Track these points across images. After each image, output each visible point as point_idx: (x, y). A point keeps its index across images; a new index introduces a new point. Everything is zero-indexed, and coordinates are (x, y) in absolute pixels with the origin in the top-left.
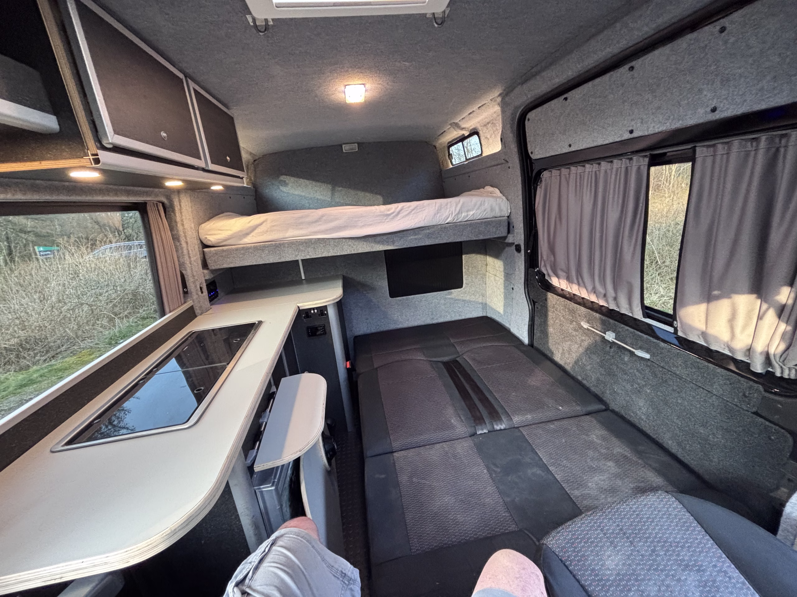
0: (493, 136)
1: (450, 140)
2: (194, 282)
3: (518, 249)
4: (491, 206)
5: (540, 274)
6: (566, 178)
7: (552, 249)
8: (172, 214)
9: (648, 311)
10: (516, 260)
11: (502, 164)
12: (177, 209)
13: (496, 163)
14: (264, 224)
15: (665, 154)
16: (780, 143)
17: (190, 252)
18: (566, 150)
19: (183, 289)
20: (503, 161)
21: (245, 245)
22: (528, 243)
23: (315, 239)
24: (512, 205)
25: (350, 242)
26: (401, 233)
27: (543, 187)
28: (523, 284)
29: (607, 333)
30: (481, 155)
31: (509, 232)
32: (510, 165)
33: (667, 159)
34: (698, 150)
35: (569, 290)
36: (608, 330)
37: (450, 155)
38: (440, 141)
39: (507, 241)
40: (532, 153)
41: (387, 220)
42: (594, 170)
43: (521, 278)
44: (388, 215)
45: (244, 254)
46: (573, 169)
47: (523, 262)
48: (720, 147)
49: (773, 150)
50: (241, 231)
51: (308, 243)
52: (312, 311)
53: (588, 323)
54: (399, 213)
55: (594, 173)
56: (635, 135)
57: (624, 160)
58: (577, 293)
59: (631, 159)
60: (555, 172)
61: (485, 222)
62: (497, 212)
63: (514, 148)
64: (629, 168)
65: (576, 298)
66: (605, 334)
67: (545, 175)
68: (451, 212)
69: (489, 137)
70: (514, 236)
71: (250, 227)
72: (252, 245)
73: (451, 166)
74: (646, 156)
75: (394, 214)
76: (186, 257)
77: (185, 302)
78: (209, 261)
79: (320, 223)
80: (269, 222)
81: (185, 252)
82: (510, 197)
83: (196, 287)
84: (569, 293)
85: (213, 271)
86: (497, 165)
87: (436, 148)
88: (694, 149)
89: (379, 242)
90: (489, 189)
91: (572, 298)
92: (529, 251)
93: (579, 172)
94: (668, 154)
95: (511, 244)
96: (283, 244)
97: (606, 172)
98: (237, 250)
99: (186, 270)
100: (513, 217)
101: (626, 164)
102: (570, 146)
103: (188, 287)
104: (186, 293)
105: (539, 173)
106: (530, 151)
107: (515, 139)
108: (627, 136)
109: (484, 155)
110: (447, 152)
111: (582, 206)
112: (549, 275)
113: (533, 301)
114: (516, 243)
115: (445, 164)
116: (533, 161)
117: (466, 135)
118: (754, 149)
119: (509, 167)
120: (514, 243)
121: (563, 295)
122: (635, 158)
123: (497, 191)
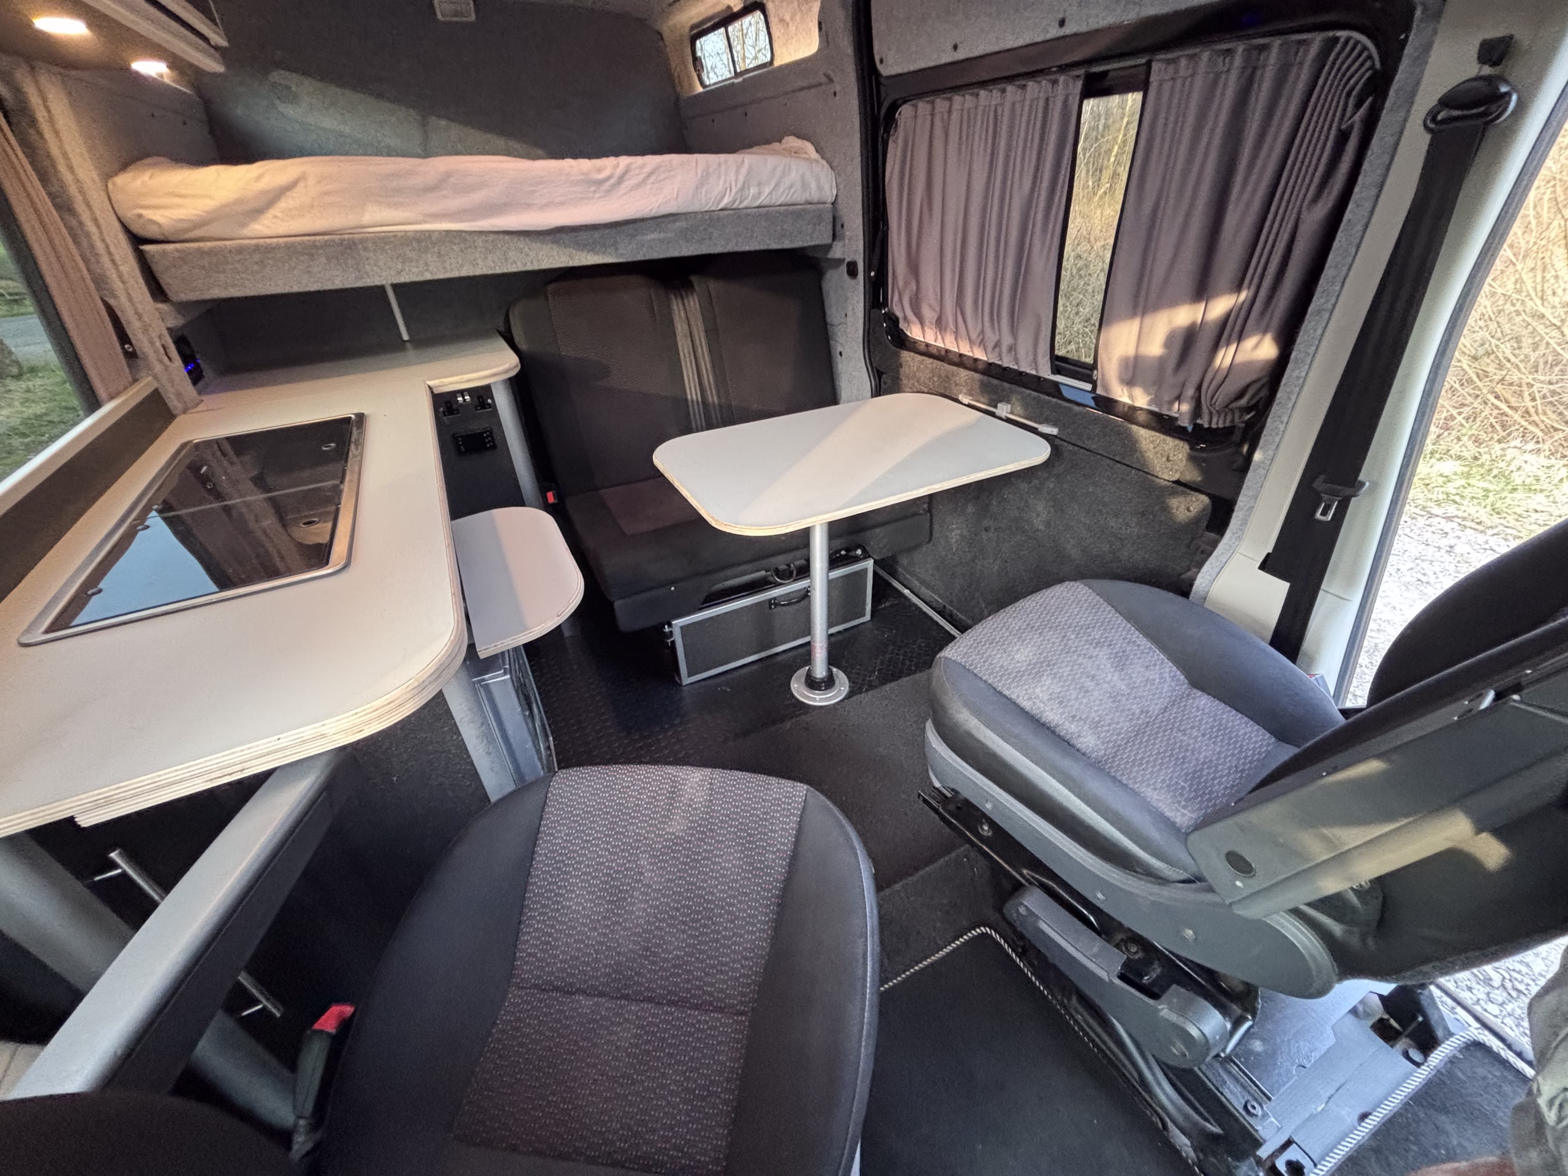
0: (798, 17)
1: (695, 20)
2: (145, 331)
3: (852, 271)
4: (803, 177)
5: (890, 319)
6: (943, 120)
7: (914, 268)
8: (32, 131)
9: (1060, 364)
10: (849, 294)
11: (820, 85)
12: (41, 115)
13: (805, 84)
14: (300, 187)
15: (1105, 74)
16: (1258, 60)
17: (112, 249)
18: (948, 57)
19: (122, 345)
20: (824, 80)
21: (262, 241)
22: (870, 259)
23: (440, 232)
24: (839, 180)
25: (522, 243)
26: (631, 226)
27: (900, 141)
28: (861, 340)
29: (999, 405)
30: (771, 62)
31: (834, 237)
32: (838, 88)
33: (1108, 82)
34: (1155, 66)
35: (940, 344)
36: (1001, 401)
37: (696, 61)
38: (671, 23)
39: (830, 255)
40: (881, 61)
41: (597, 195)
42: (993, 103)
43: (857, 330)
44: (601, 182)
45: (261, 263)
46: (957, 99)
47: (862, 297)
48: (1183, 62)
49: (1249, 71)
50: (239, 201)
51: (423, 241)
52: (460, 399)
53: (971, 395)
54: (621, 179)
55: (993, 108)
56: (1068, 30)
57: (1044, 82)
58: (953, 348)
59: (1055, 82)
60: (923, 106)
61: (793, 213)
62: (813, 191)
63: (846, 45)
64: (1051, 100)
65: (951, 356)
66: (996, 407)
67: (905, 112)
68: (727, 185)
69: (787, 17)
70: (844, 246)
71: (263, 193)
72: (281, 240)
73: (700, 89)
74: (1078, 76)
75: (612, 181)
76: (106, 261)
77: (135, 380)
78: (165, 280)
79: (445, 192)
80: (311, 181)
81: (100, 246)
82: (834, 164)
83: (152, 343)
84: (939, 349)
85: (183, 307)
86: (809, 88)
87: (662, 39)
88: (1149, 65)
89: (585, 246)
90: (792, 142)
91: (943, 356)
92: (873, 274)
93: (967, 106)
94: (1111, 74)
95: (840, 261)
96: (362, 241)
97: (1013, 104)
98: (241, 250)
99: (115, 297)
100: (841, 205)
101: (1046, 92)
102: (955, 47)
103: (134, 342)
104: (131, 356)
105: (894, 107)
106: (877, 58)
107: (849, 24)
108: (1054, 32)
109: (777, 63)
110: (688, 51)
111: (969, 174)
112: (905, 318)
113: (878, 371)
114: (848, 260)
115: (686, 84)
116: (882, 80)
117: (736, 9)
118: (1225, 69)
119: (835, 94)
120: (843, 260)
121: (927, 352)
122: (1062, 79)
123: (810, 148)
